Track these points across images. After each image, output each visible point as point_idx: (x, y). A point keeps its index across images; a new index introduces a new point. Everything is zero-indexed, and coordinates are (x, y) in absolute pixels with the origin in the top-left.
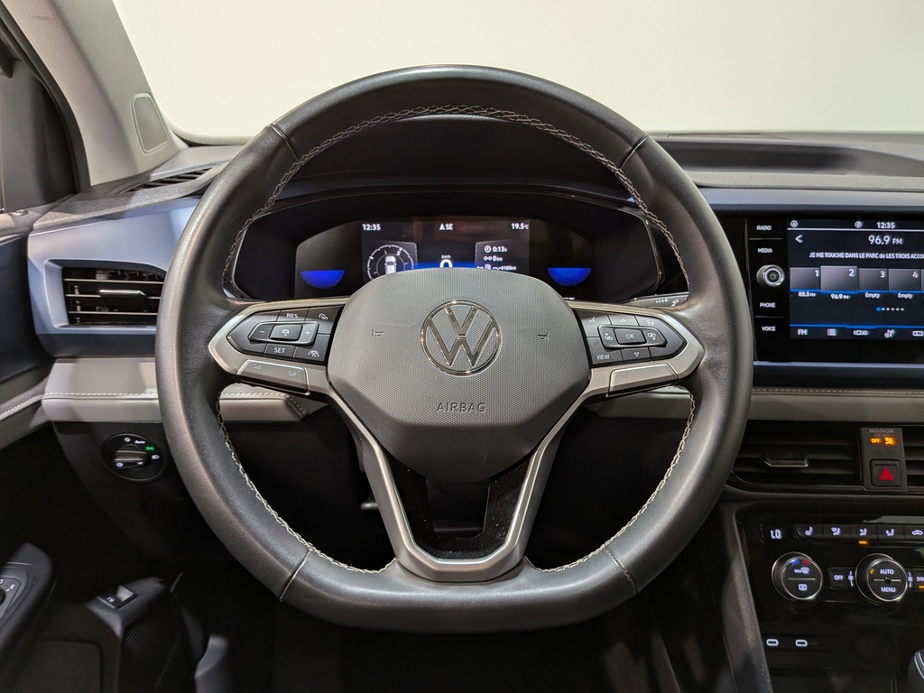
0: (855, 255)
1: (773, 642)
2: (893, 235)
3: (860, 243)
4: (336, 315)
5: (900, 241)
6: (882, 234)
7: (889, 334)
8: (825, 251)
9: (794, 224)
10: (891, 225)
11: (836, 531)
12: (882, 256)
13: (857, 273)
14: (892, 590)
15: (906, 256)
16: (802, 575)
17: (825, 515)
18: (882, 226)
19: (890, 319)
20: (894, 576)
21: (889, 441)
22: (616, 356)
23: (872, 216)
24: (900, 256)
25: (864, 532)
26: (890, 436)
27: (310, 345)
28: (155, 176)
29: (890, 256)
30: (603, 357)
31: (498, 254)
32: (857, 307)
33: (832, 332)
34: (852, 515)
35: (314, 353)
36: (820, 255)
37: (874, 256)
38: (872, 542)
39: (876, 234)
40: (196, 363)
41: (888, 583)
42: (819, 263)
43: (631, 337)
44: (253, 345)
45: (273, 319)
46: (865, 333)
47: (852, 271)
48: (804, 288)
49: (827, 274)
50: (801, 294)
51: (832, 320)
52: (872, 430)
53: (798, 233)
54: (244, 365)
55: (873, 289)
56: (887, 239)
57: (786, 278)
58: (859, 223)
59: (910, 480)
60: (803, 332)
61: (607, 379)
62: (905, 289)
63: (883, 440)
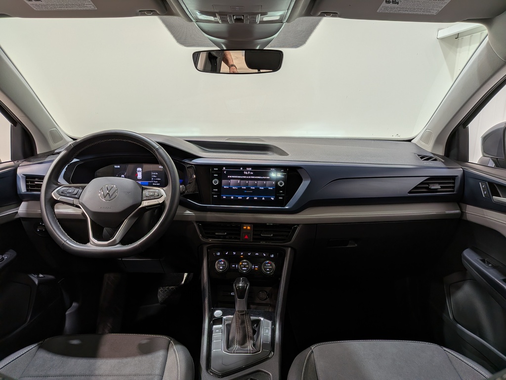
0: (240, 177)
2: (250, 171)
3: (242, 173)
4: (83, 188)
5: (252, 173)
6: (248, 171)
7: (248, 198)
8: (232, 176)
9: (224, 168)
10: (250, 169)
11: (234, 253)
12: (247, 177)
13: (240, 182)
14: (246, 269)
15: (254, 177)
16: (221, 264)
17: (231, 249)
18: (248, 169)
19: (248, 194)
20: (246, 265)
21: (249, 228)
22: (148, 198)
23: (245, 166)
24: (252, 177)
25: (242, 254)
26: (249, 226)
27: (76, 194)
28: (56, 151)
29: (250, 177)
30: (144, 199)
31: (155, 175)
32: (240, 191)
33: (232, 198)
34: (238, 249)
35: (76, 196)
37: (245, 177)
38: (244, 256)
39: (246, 171)
40: (48, 197)
41: (245, 267)
42: (230, 179)
43: (152, 194)
44: (62, 194)
45: (68, 188)
46: (241, 198)
48: (225, 185)
49: (232, 181)
50: (225, 187)
51: (232, 194)
52: (244, 225)
53: (225, 171)
54: (59, 198)
55: (244, 186)
56: (249, 173)
57: (220, 183)
58: (242, 168)
59: (253, 239)
60: (224, 197)
61: (145, 204)
62: (253, 186)
63: (247, 228)
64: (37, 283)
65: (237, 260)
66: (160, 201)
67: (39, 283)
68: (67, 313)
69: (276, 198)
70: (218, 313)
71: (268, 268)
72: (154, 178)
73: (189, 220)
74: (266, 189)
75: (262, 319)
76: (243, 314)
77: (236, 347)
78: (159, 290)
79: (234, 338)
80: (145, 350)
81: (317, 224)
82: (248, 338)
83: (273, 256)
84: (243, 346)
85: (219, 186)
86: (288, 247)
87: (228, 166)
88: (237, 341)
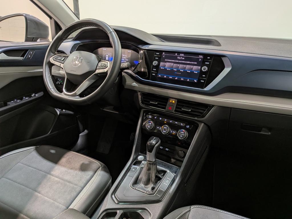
0: (174, 61)
1: (161, 147)
2: (183, 57)
3: (175, 58)
4: (67, 57)
5: (184, 59)
6: (180, 57)
7: (176, 78)
9: (164, 53)
10: (183, 55)
11: (161, 119)
12: (179, 61)
13: (173, 65)
14: (165, 132)
15: (184, 62)
16: (149, 124)
18: (181, 55)
19: (177, 75)
20: (166, 129)
21: (173, 102)
22: (100, 68)
23: (179, 53)
24: (183, 62)
25: (166, 120)
26: (174, 101)
27: (62, 61)
29: (181, 62)
30: (98, 68)
31: (125, 57)
32: (172, 72)
33: (165, 77)
36: (167, 60)
37: (177, 61)
38: (167, 122)
39: (179, 56)
40: (48, 61)
41: (165, 130)
42: (166, 62)
43: (102, 65)
46: (171, 78)
47: (172, 64)
48: (162, 67)
49: (167, 65)
50: (161, 68)
51: (166, 74)
52: (171, 99)
53: (164, 55)
54: (53, 62)
55: (175, 68)
56: (181, 58)
57: (159, 64)
58: (176, 54)
59: (175, 111)
60: (160, 76)
61: (98, 71)
62: (182, 69)
63: (172, 101)
64: (58, 114)
65: (162, 124)
66: (105, 70)
67: (60, 114)
68: (80, 135)
69: (199, 80)
70: (140, 158)
71: (182, 135)
72: (124, 59)
73: (135, 90)
74: (192, 73)
75: (168, 171)
76: (151, 164)
77: (142, 185)
78: (132, 134)
79: (142, 178)
80: (84, 168)
81: (231, 108)
82: (151, 182)
83: (188, 127)
84: (146, 186)
85: (157, 67)
86: (201, 122)
87: (166, 52)
88: (143, 181)
